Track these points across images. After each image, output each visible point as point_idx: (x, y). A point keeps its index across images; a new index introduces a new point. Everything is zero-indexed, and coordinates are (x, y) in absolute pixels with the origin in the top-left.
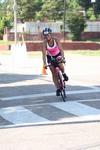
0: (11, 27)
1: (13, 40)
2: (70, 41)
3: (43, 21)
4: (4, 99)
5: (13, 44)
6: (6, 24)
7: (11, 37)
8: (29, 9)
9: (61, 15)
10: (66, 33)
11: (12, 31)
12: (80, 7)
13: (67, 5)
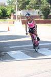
0: (14, 13)
1: (15, 19)
2: (43, 19)
3: (30, 10)
4: (11, 47)
5: (15, 21)
6: (12, 11)
7: (15, 18)
8: (23, 4)
9: (38, 7)
10: (41, 15)
11: (15, 15)
12: (47, 3)
13: (41, 2)
